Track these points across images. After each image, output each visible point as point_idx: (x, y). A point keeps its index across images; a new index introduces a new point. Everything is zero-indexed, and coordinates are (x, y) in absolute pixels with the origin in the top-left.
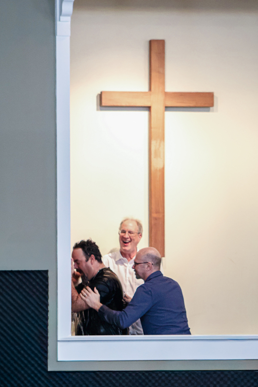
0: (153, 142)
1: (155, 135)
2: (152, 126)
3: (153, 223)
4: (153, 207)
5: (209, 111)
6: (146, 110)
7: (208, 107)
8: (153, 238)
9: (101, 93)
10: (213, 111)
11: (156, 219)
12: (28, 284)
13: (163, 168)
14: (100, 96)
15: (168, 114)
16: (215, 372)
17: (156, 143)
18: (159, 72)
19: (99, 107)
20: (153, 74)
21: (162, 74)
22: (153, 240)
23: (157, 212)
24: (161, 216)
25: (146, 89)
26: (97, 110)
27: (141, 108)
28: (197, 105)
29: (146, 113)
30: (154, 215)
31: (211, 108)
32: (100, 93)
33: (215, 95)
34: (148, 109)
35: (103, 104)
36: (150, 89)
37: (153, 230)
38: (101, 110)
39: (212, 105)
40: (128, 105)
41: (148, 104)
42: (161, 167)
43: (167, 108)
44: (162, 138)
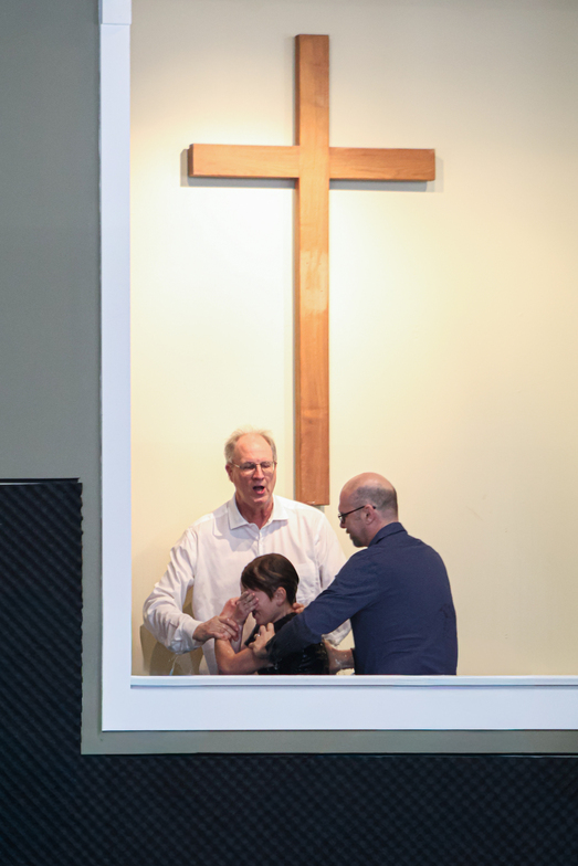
0: (304, 256)
1: (308, 240)
2: (302, 221)
3: (304, 429)
4: (304, 394)
5: (424, 190)
6: (289, 187)
7: (425, 181)
9: (192, 146)
10: (433, 190)
11: (310, 421)
13: (327, 312)
14: (189, 155)
15: (337, 196)
17: (311, 257)
18: (316, 105)
19: (186, 178)
20: (303, 108)
21: (323, 110)
22: (303, 467)
23: (313, 407)
24: (321, 416)
25: (288, 141)
26: (182, 184)
27: (279, 182)
28: (402, 176)
29: (289, 193)
30: (306, 413)
31: (429, 183)
32: (188, 148)
33: (437, 154)
34: (292, 183)
35: (195, 173)
36: (297, 141)
37: (303, 445)
38: (191, 185)
39: (433, 178)
40: (249, 174)
41: (293, 174)
42: (323, 308)
43: (335, 182)
44: (326, 248)
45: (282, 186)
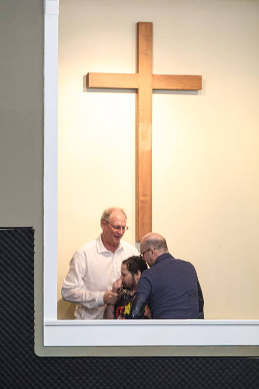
0: (140, 124)
1: (143, 117)
2: (139, 108)
3: (140, 205)
4: (140, 189)
5: (197, 94)
6: (134, 92)
7: (197, 90)
8: (140, 221)
9: (88, 74)
10: (201, 94)
11: (143, 202)
13: (151, 151)
14: (87, 77)
15: (156, 97)
16: (204, 358)
17: (144, 125)
18: (146, 54)
19: (86, 88)
20: (140, 56)
21: (150, 57)
22: (139, 223)
23: (144, 195)
24: (148, 199)
25: (134, 71)
26: (84, 91)
28: (186, 88)
29: (134, 95)
30: (141, 198)
31: (199, 91)
32: (86, 74)
33: (203, 78)
34: (135, 91)
35: (90, 86)
36: (138, 71)
37: (140, 213)
38: (88, 91)
39: (200, 88)
40: (115, 87)
41: (135, 87)
42: (149, 149)
43: (155, 90)
44: (150, 120)
45: (130, 92)
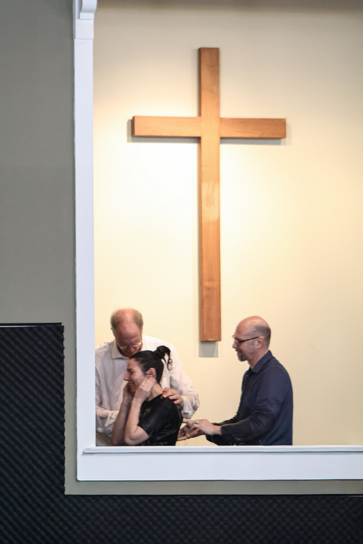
0: (204, 185)
1: (207, 175)
2: (203, 163)
3: (204, 294)
4: (205, 272)
5: (279, 144)
6: (195, 142)
7: (279, 139)
8: (205, 315)
9: (134, 118)
10: (285, 144)
11: (209, 289)
12: (36, 375)
13: (218, 221)
14: (132, 123)
15: (226, 149)
17: (209, 186)
18: (212, 91)
19: (130, 137)
20: (203, 93)
21: (216, 94)
22: (204, 317)
23: (211, 280)
24: (215, 285)
25: (194, 113)
26: (128, 141)
27: (188, 140)
28: (265, 136)
29: (195, 146)
30: (206, 284)
31: (282, 140)
32: (131, 118)
33: (288, 122)
34: (197, 140)
35: (136, 134)
36: (200, 113)
37: (205, 303)
38: (133, 141)
39: (284, 136)
40: (169, 134)
41: (197, 134)
42: (216, 218)
43: (223, 139)
44: (217, 180)
45: (190, 142)
